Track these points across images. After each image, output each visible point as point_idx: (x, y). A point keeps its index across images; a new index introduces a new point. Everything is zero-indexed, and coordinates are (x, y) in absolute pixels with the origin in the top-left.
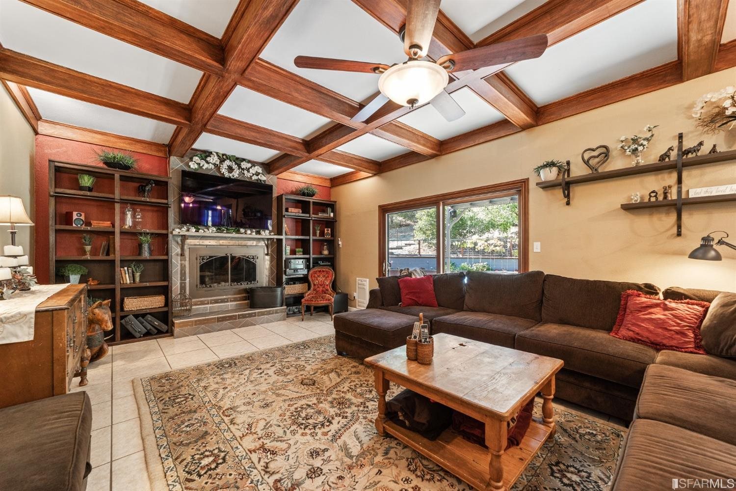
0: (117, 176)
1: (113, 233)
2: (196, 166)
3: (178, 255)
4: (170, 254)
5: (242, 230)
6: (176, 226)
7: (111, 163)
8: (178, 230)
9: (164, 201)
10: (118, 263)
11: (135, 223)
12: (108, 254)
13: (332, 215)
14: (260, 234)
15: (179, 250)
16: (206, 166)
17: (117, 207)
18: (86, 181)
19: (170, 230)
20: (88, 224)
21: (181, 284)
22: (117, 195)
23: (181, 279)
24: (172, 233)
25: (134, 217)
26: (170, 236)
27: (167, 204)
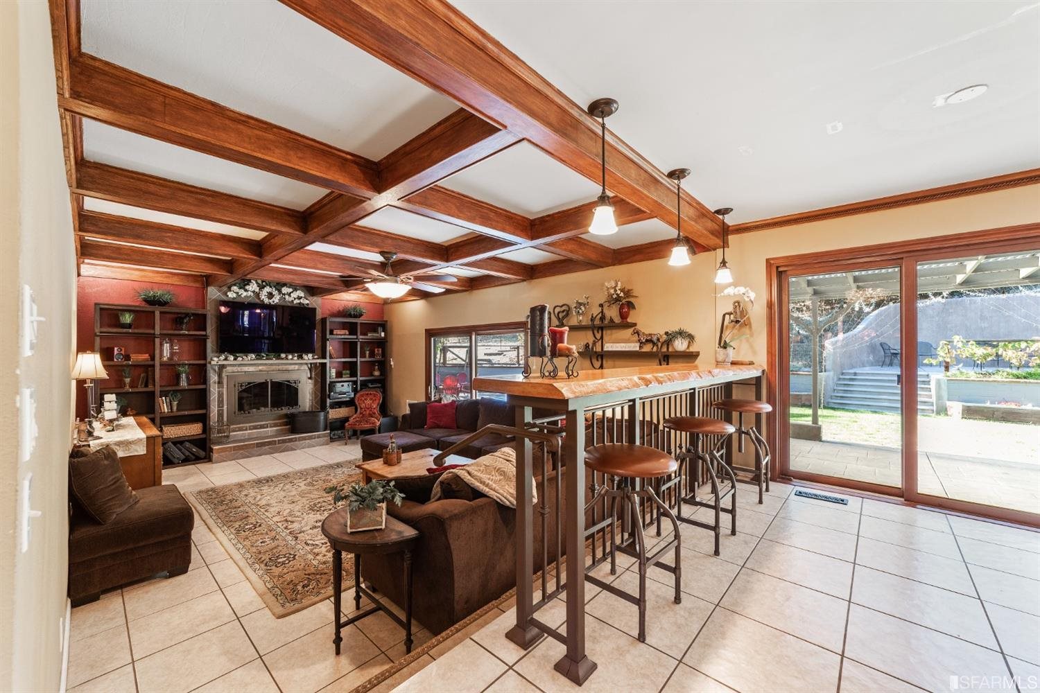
0: (157, 314)
1: (153, 366)
2: (235, 295)
3: (215, 383)
4: (208, 383)
5: (283, 355)
6: (213, 354)
7: (152, 301)
8: (216, 359)
9: (204, 333)
10: (157, 393)
11: (172, 354)
12: (146, 386)
13: (383, 334)
14: (302, 358)
15: (216, 378)
16: (245, 294)
17: (157, 341)
18: (127, 318)
19: (208, 360)
20: (127, 357)
21: (218, 411)
22: (157, 331)
23: (219, 407)
24: (210, 363)
25: (171, 348)
26: (208, 365)
27: (206, 335)
